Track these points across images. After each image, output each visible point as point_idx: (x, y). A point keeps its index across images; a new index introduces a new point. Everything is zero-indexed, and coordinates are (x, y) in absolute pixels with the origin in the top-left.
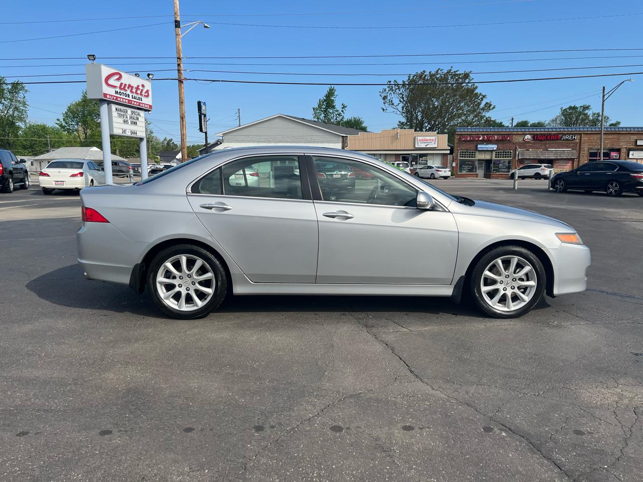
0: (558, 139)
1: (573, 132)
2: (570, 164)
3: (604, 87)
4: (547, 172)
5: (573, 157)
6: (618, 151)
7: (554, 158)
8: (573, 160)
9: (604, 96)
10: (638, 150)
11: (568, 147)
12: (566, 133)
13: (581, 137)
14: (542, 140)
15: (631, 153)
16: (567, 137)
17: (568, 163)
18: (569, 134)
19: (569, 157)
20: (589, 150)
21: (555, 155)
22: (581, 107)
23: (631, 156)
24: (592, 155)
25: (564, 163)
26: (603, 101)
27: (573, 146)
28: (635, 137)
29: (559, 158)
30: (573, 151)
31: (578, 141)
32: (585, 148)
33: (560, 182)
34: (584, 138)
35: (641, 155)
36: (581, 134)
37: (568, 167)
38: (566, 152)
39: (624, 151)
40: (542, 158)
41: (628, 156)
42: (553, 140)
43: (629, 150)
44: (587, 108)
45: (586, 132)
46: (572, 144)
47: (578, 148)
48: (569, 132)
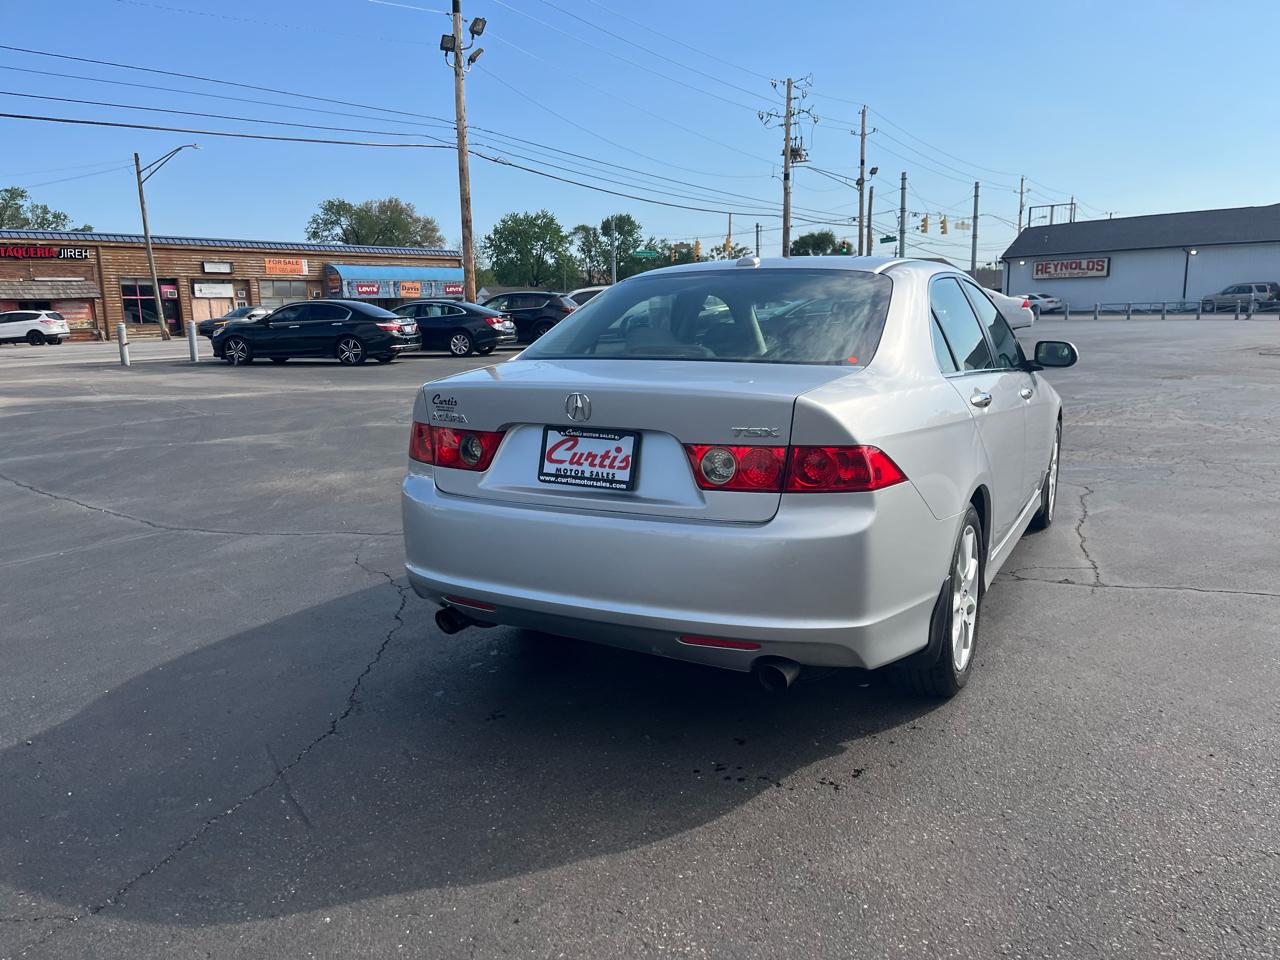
0: (52, 257)
1: (80, 243)
2: (86, 310)
3: (136, 155)
4: (57, 328)
5: (92, 295)
6: (173, 282)
7: (52, 297)
8: (91, 301)
9: (139, 173)
10: (208, 281)
11: (75, 274)
12: (66, 243)
13: (98, 255)
14: (17, 258)
15: (197, 286)
16: (69, 253)
17: (83, 308)
18: (75, 247)
19: (84, 296)
20: (120, 278)
21: (54, 291)
22: (6, 191)
23: (197, 294)
24: (127, 290)
25: (75, 308)
26: (140, 184)
27: (86, 272)
28: (199, 257)
29: (63, 296)
30: (87, 283)
31: (94, 261)
32: (111, 275)
33: (237, 344)
34: (105, 255)
35: (214, 291)
36: (96, 247)
37: (84, 316)
38: (74, 284)
39: (183, 283)
40: (27, 297)
41: (193, 293)
42: (41, 258)
43: (193, 281)
44: (22, 194)
45: (107, 244)
46: (83, 269)
47: (96, 276)
48: (73, 243)
